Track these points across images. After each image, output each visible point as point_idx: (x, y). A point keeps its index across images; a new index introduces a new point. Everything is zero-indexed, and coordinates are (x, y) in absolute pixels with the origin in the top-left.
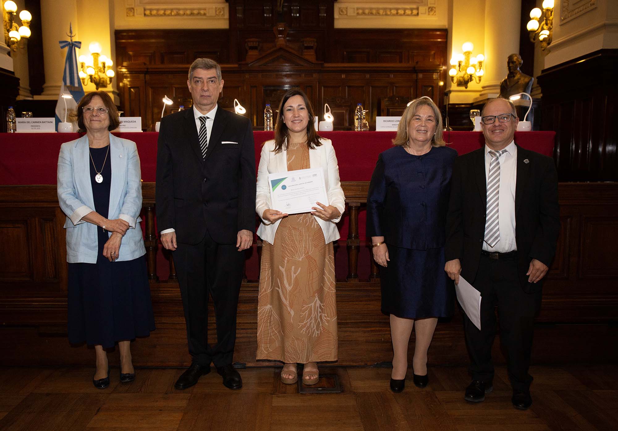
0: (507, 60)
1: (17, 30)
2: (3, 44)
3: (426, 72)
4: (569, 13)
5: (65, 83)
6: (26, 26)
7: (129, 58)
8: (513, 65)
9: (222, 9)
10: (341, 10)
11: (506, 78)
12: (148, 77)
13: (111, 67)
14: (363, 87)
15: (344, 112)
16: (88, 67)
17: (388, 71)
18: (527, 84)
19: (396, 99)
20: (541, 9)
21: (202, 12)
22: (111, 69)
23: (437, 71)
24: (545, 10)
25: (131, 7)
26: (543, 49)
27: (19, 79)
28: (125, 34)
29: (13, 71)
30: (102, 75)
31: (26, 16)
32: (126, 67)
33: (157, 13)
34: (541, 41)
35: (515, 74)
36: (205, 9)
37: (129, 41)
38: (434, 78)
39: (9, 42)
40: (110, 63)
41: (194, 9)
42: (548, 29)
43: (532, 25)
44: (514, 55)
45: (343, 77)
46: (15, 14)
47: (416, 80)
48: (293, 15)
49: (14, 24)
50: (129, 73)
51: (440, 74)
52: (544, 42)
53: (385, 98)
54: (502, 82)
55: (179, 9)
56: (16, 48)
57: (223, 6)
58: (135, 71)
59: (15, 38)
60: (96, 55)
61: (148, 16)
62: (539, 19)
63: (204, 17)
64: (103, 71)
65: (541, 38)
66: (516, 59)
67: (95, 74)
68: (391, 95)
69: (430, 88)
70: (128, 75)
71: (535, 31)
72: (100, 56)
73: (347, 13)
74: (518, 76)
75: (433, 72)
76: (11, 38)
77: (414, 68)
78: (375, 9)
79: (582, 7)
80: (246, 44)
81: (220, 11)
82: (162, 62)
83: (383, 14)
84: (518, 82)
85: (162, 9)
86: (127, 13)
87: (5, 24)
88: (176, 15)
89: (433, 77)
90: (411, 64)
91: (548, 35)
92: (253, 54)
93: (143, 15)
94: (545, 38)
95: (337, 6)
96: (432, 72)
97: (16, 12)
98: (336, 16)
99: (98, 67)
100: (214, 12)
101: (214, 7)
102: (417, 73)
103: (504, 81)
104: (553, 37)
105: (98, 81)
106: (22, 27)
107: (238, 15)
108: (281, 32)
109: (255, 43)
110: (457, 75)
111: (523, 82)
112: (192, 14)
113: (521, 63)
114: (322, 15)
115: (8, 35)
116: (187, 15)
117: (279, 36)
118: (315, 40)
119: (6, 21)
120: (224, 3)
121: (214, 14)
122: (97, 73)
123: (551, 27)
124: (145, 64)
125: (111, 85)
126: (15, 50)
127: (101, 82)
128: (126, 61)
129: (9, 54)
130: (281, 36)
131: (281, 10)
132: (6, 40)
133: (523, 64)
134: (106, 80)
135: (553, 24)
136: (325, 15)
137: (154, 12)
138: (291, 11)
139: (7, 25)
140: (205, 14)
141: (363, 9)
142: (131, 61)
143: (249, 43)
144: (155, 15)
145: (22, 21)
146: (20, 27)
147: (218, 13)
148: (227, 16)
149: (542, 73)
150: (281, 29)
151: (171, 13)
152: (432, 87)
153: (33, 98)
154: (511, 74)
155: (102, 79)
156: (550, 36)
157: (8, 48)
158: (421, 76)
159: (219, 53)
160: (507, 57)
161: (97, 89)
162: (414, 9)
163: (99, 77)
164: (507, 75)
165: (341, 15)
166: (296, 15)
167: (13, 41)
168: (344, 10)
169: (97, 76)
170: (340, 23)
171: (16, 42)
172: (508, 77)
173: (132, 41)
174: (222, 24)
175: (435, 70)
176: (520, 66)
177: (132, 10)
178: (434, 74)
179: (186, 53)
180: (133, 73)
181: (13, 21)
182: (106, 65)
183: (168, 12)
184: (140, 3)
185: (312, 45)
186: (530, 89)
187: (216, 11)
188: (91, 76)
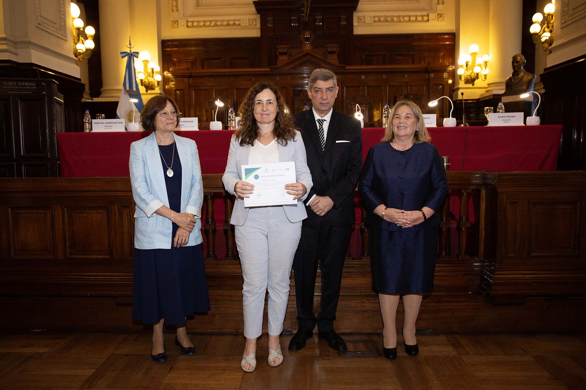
0: (512, 60)
1: (83, 43)
2: (72, 56)
3: (437, 72)
4: (570, 16)
5: (125, 88)
6: (91, 39)
7: (174, 64)
8: (517, 65)
9: (254, 20)
10: (359, 19)
11: (511, 76)
12: (191, 80)
13: (159, 72)
14: (381, 86)
15: (364, 109)
16: (139, 72)
17: (403, 72)
18: (530, 81)
19: (410, 97)
20: (542, 14)
21: (237, 23)
22: (158, 74)
23: (447, 71)
24: (547, 14)
25: (176, 19)
26: (545, 49)
27: (84, 85)
28: (170, 43)
29: (80, 78)
30: (151, 79)
31: (90, 31)
32: (172, 73)
33: (198, 25)
34: (543, 43)
35: (519, 73)
36: (240, 20)
37: (174, 49)
38: (445, 78)
39: (77, 54)
40: (158, 68)
41: (229, 21)
42: (549, 31)
43: (535, 29)
44: (518, 56)
45: (362, 78)
46: (82, 29)
47: (429, 79)
48: (317, 24)
49: (81, 38)
50: (174, 77)
51: (449, 73)
52: (545, 44)
53: (401, 96)
54: (507, 80)
55: (217, 21)
56: (81, 58)
57: (256, 17)
58: (180, 76)
59: (81, 50)
60: (146, 62)
61: (190, 27)
62: (540, 23)
63: (240, 27)
64: (152, 76)
65: (543, 40)
66: (521, 59)
67: (145, 78)
68: (406, 93)
69: (441, 86)
70: (174, 79)
71: (537, 34)
72: (149, 62)
73: (365, 21)
74: (522, 74)
75: (444, 72)
76: (78, 50)
77: (427, 68)
78: (389, 16)
79: (582, 11)
80: (277, 50)
81: (252, 21)
82: (203, 68)
83: (397, 21)
84: (522, 79)
85: (202, 21)
86: (172, 25)
87: (74, 38)
88: (213, 26)
89: (443, 76)
90: (423, 65)
91: (549, 37)
92: (283, 59)
93: (186, 26)
94: (547, 39)
95: (356, 15)
96: (442, 72)
97: (82, 28)
98: (355, 23)
99: (147, 73)
100: (248, 22)
101: (247, 18)
102: (429, 73)
103: (509, 79)
104: (554, 39)
105: (147, 84)
106: (87, 41)
107: (268, 25)
108: (307, 39)
109: (285, 49)
110: (465, 74)
111: (526, 80)
112: (228, 25)
113: (525, 62)
114: (342, 23)
115: (76, 47)
116: (224, 26)
117: (306, 43)
118: (338, 46)
119: (74, 36)
120: (256, 14)
121: (248, 25)
122: (146, 77)
123: (552, 30)
124: (189, 69)
125: (158, 87)
126: (81, 60)
127: (150, 85)
128: (171, 67)
129: (76, 63)
130: (307, 43)
131: (307, 19)
132: (74, 52)
133: (526, 63)
134: (154, 84)
135: (554, 27)
136: (345, 23)
137: (195, 24)
138: (315, 20)
139: (75, 39)
140: (239, 25)
141: (379, 17)
142: (176, 67)
143: (279, 50)
144: (195, 27)
145: (87, 35)
146: (85, 40)
147: (250, 24)
148: (259, 26)
149: (544, 71)
150: (307, 36)
151: (210, 24)
152: (443, 85)
153: (92, 100)
154: (516, 73)
155: (151, 83)
156: (552, 38)
157: (76, 58)
158: (432, 75)
159: (252, 59)
160: (512, 57)
161: (147, 91)
162: (425, 16)
163: (149, 81)
164: (512, 73)
165: (360, 22)
166: (320, 24)
167: (80, 52)
168: (362, 19)
169: (146, 80)
170: (359, 30)
171: (83, 53)
172: (512, 75)
173: (176, 49)
174: (255, 33)
175: (445, 70)
176: (524, 65)
177: (177, 22)
178: (445, 73)
179: (223, 59)
180: (177, 78)
181: (80, 36)
182: (154, 71)
183: (208, 23)
184: (184, 16)
185: (334, 50)
186: (533, 85)
187: (249, 22)
188: (142, 80)
